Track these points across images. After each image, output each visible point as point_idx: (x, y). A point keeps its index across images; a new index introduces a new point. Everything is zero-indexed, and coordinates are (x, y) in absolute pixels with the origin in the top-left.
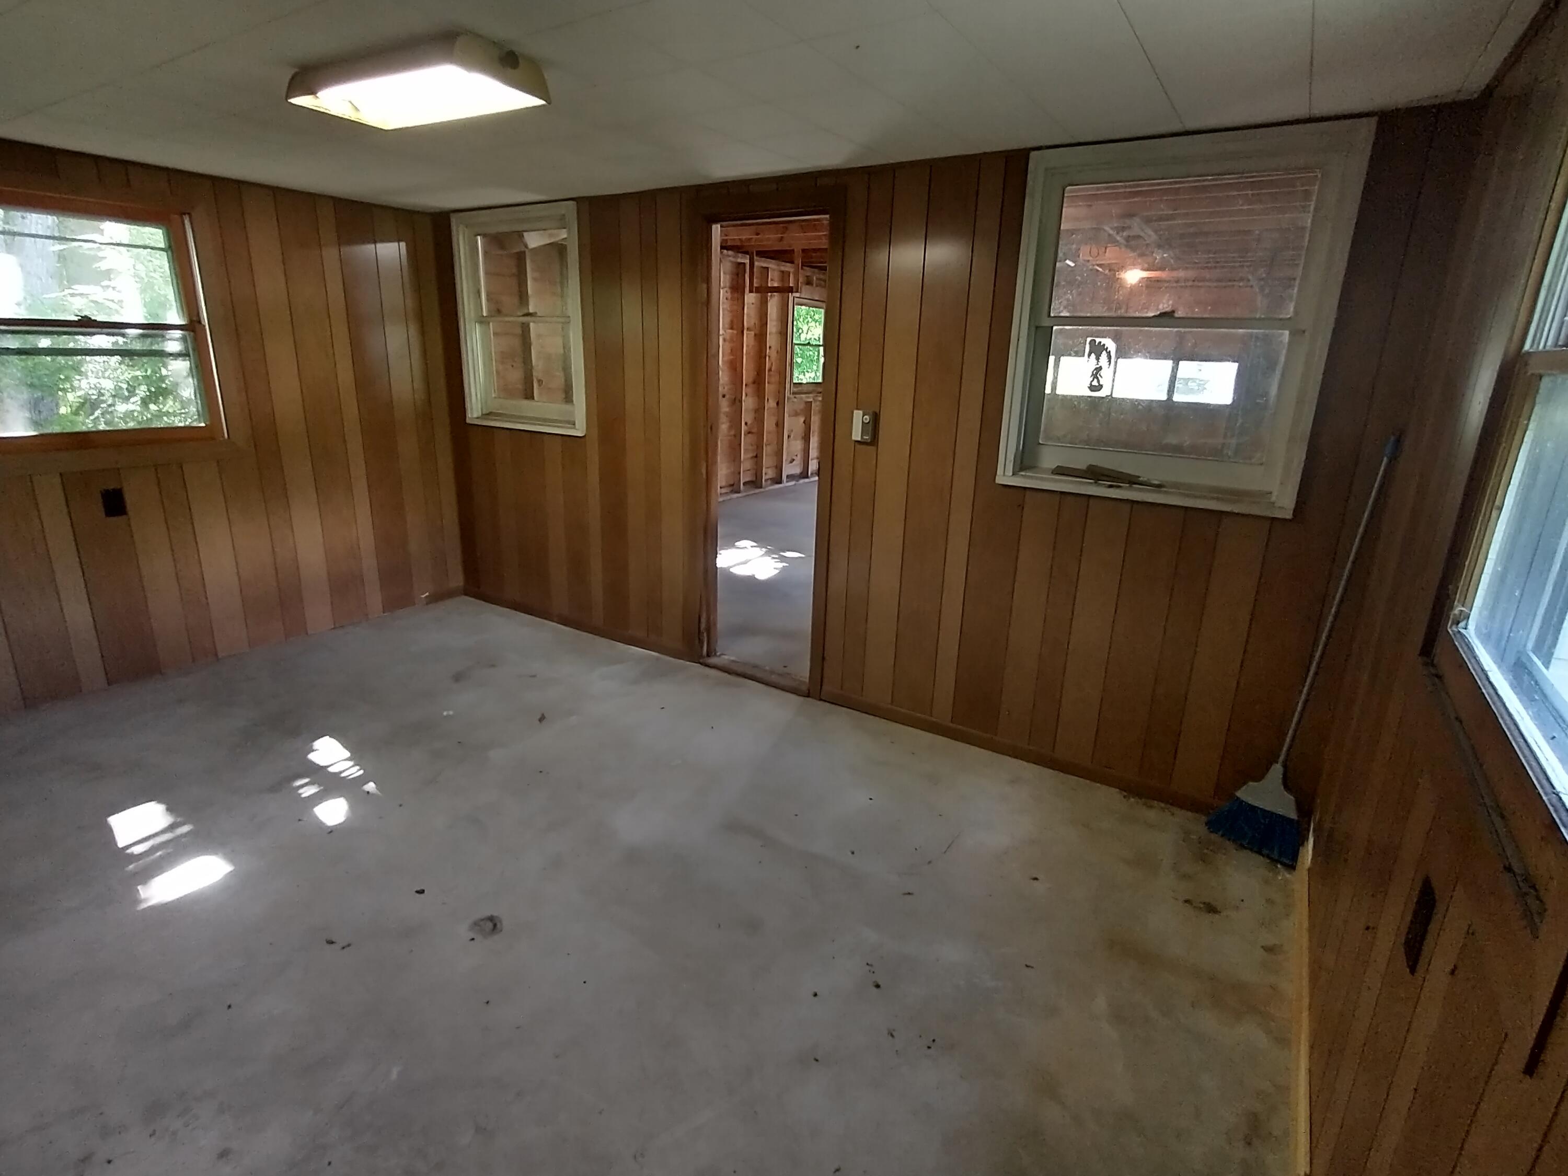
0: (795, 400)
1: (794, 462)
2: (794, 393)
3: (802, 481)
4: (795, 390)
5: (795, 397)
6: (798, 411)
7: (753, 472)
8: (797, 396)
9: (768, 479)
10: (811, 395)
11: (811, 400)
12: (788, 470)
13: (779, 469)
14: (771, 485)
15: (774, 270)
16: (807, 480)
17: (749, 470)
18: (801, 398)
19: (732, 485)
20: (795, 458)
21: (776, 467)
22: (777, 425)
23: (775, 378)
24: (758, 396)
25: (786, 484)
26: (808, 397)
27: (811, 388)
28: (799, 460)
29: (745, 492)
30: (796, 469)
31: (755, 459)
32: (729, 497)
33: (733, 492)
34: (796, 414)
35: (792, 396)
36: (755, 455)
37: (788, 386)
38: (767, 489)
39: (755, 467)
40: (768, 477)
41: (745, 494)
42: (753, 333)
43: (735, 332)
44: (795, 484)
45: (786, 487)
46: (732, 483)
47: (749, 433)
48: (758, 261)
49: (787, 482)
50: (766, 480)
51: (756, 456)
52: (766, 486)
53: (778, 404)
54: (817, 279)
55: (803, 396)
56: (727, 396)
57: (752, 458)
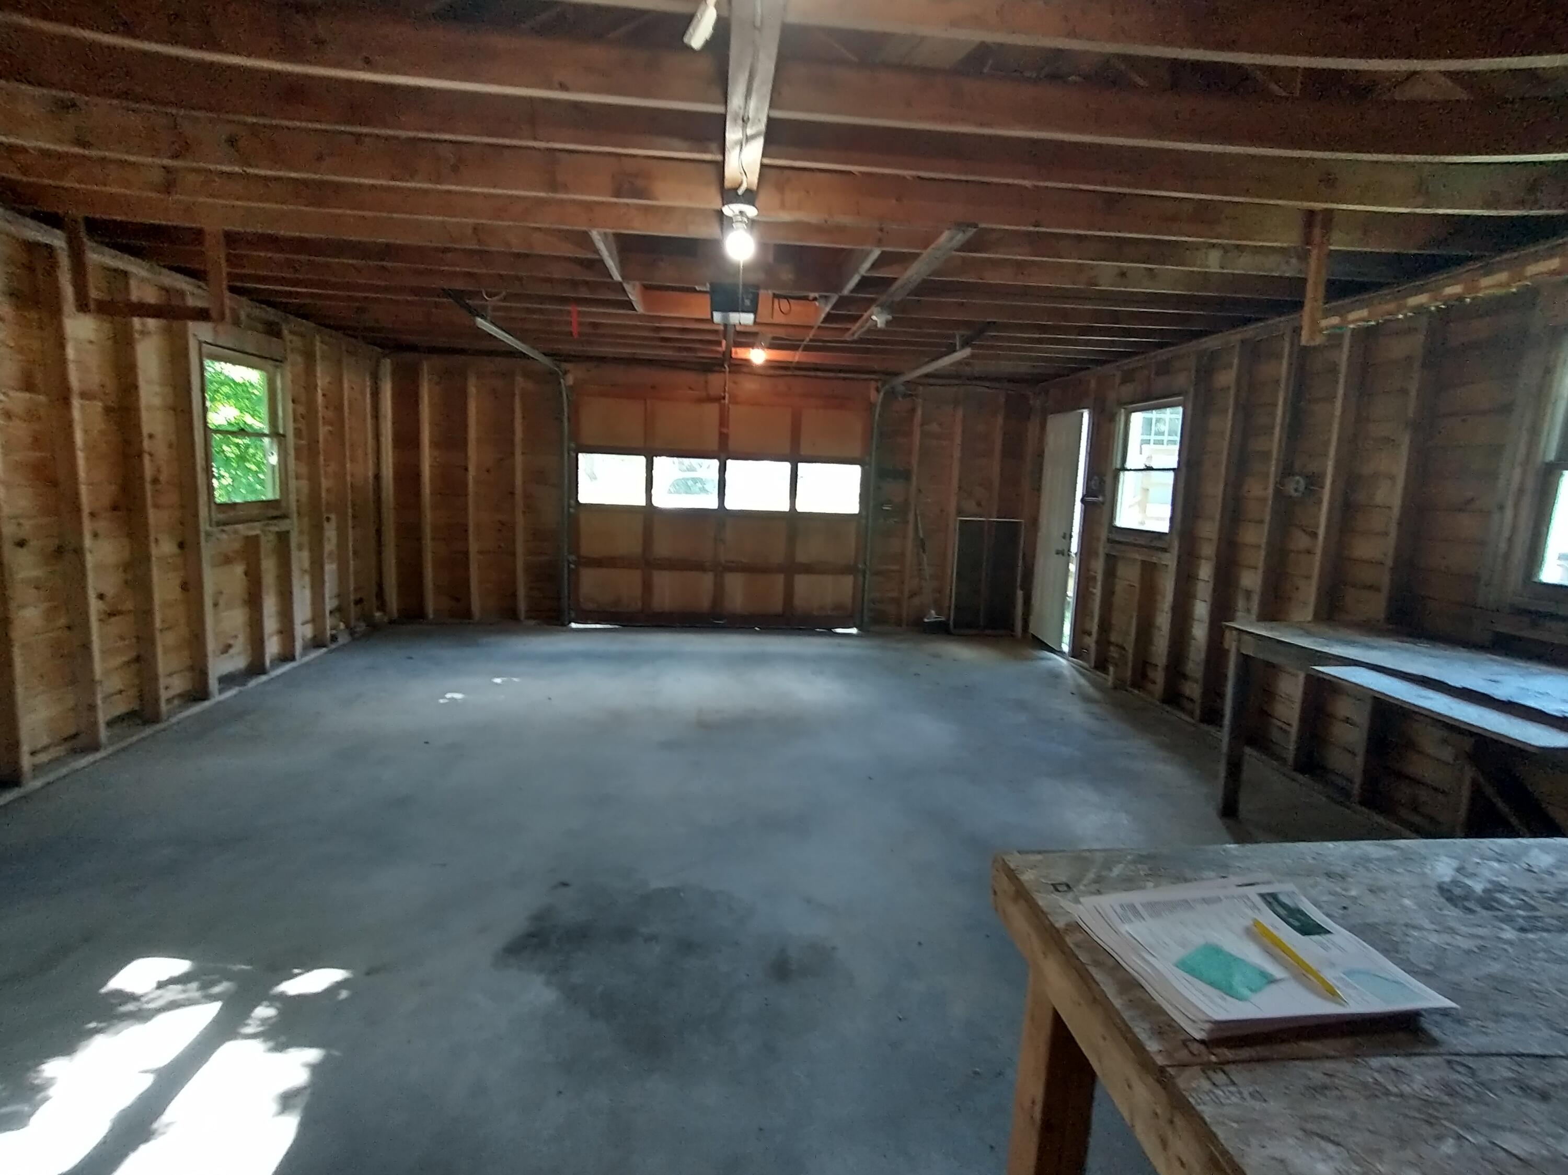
0: (224, 536)
1: (232, 651)
2: (219, 524)
3: (253, 683)
4: (221, 516)
5: (223, 531)
6: (231, 554)
7: (134, 692)
8: (226, 528)
9: (173, 698)
10: (257, 524)
11: (258, 532)
12: (219, 666)
13: (199, 671)
14: (182, 707)
15: (143, 280)
16: (264, 678)
17: (121, 692)
18: (236, 532)
19: (75, 736)
20: (231, 642)
21: (191, 668)
22: (185, 587)
23: (171, 497)
24: (130, 535)
25: (218, 697)
26: (253, 528)
27: (255, 512)
28: (240, 644)
29: (112, 744)
30: (236, 662)
31: (135, 667)
32: (64, 771)
33: (78, 752)
34: (227, 560)
35: (215, 530)
36: (133, 654)
37: (203, 512)
38: (174, 720)
39: (136, 681)
40: (172, 693)
41: (110, 750)
42: (99, 405)
43: (42, 398)
44: (240, 692)
45: (219, 703)
46: (73, 731)
47: (111, 614)
48: (94, 251)
49: (221, 691)
50: (169, 701)
51: (138, 659)
52: (171, 714)
53: (181, 545)
54: (248, 316)
55: (240, 527)
56: (34, 543)
57: (128, 663)
